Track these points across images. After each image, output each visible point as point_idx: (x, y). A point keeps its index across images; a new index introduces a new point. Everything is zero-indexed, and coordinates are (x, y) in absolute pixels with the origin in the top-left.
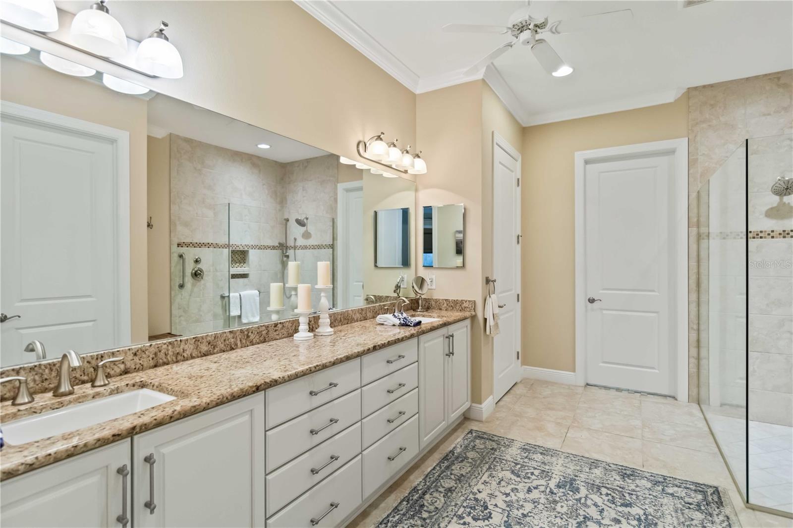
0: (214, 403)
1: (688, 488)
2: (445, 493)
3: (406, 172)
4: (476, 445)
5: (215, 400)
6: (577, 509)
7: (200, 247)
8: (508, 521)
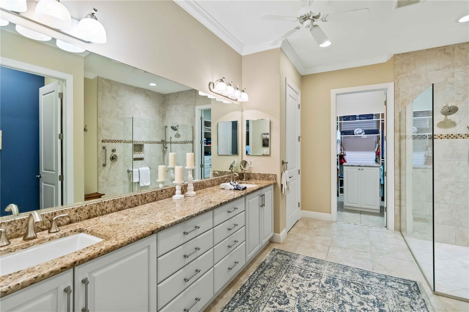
0: (126, 243)
1: (400, 283)
2: (261, 288)
3: (236, 100)
4: (277, 258)
5: (127, 241)
6: (338, 296)
7: (115, 142)
8: (299, 304)
